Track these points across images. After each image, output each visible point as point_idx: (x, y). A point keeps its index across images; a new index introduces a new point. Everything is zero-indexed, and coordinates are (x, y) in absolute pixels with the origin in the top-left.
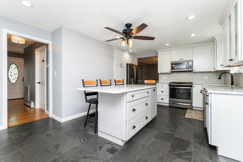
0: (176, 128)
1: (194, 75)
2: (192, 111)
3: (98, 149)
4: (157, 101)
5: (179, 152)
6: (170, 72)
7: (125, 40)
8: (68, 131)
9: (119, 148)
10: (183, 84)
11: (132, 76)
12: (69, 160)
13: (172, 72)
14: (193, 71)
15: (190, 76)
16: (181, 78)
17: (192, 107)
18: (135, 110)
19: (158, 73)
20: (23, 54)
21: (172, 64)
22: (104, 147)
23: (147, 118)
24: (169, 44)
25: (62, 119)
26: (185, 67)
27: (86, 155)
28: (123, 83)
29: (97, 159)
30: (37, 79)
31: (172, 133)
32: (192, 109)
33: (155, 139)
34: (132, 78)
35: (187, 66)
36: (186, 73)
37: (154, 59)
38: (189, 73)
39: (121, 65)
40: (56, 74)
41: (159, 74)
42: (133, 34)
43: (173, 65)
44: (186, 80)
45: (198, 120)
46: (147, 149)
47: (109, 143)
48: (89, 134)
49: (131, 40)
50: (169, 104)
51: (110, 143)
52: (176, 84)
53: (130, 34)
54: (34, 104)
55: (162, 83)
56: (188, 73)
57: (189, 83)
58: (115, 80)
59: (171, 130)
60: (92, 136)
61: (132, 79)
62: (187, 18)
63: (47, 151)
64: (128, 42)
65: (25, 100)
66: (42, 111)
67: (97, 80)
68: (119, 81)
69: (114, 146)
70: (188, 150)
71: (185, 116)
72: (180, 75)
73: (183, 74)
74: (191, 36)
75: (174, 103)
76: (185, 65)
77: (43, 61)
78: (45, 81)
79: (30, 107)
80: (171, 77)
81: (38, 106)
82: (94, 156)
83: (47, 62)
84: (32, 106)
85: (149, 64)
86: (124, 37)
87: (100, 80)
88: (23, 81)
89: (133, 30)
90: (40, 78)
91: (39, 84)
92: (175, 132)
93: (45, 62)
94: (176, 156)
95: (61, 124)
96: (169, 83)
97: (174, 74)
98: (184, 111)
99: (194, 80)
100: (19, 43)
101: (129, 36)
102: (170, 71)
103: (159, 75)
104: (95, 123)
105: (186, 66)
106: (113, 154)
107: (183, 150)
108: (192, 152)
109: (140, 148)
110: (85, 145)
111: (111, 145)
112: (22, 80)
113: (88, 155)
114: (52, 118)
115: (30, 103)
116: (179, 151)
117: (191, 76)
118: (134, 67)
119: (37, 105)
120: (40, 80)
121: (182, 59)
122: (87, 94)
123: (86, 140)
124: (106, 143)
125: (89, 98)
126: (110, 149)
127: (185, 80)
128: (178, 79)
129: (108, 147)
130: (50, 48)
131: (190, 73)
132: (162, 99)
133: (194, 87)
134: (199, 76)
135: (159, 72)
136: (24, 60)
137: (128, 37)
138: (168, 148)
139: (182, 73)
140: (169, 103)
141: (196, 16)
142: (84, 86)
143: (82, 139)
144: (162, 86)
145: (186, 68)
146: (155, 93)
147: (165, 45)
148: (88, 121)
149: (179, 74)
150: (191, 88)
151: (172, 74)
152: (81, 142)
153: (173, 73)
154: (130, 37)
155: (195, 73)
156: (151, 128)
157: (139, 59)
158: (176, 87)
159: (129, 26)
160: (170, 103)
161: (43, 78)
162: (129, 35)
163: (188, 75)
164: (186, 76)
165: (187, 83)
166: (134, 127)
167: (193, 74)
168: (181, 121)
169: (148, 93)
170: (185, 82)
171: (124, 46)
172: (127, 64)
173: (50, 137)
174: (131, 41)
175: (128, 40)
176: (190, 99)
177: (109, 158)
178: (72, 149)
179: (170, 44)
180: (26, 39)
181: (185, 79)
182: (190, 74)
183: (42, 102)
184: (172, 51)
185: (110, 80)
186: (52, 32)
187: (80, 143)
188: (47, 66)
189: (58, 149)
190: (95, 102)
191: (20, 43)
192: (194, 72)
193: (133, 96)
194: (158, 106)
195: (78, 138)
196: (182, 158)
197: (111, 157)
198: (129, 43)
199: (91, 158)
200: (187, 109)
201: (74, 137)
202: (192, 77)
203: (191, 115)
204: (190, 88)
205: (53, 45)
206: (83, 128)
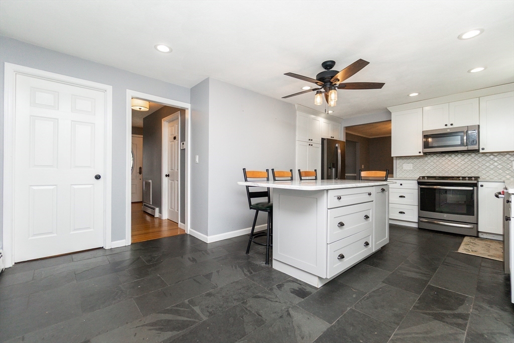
0: (434, 270)
1: (484, 160)
2: (476, 241)
3: (276, 287)
4: (388, 217)
5: (438, 312)
6: (422, 154)
7: (321, 92)
8: (221, 257)
9: (314, 291)
10: (452, 180)
11: (333, 164)
12: (230, 297)
13: (426, 154)
14: (481, 151)
15: (473, 162)
16: (449, 167)
17: (478, 232)
18: (344, 225)
19: (392, 156)
20: (141, 128)
21: (426, 136)
22: (285, 286)
23: (367, 244)
24: (417, 94)
25: (209, 237)
26: (459, 142)
27: (257, 294)
28: (316, 177)
29: (276, 301)
30: (165, 170)
31: (425, 278)
32: (477, 237)
33: (385, 284)
34: (334, 167)
35: (465, 141)
36: (463, 155)
37: (383, 128)
38: (469, 155)
39: (310, 141)
40: (197, 160)
41: (394, 158)
42: (339, 80)
43: (430, 140)
44: (463, 172)
45: (490, 261)
46: (368, 298)
47: (293, 281)
48: (257, 265)
49: (333, 92)
50: (418, 223)
51: (295, 281)
52: (435, 179)
53: (332, 80)
54: (160, 212)
55: (401, 179)
56: (466, 155)
57: (470, 178)
58: (299, 170)
59: (422, 273)
60: (262, 268)
61: (334, 169)
62: (459, 37)
63: (195, 280)
64: (327, 97)
65: (145, 205)
66: (172, 224)
67: (267, 170)
68: (307, 174)
69: (302, 286)
70: (460, 310)
71: (457, 250)
72: (447, 161)
73: (453, 158)
74: (472, 71)
75: (431, 221)
76: (460, 137)
77: (175, 138)
78: (178, 172)
79: (152, 216)
80: (423, 166)
81: (165, 216)
82: (270, 296)
83: (183, 139)
84: (157, 215)
85: (371, 137)
86: (320, 87)
87: (273, 170)
88: (140, 173)
89: (339, 72)
90: (168, 168)
91: (167, 177)
92: (431, 277)
93: (178, 140)
94: (430, 316)
95: (207, 246)
96: (419, 179)
97: (432, 159)
98: (457, 240)
99: (484, 172)
100: (141, 110)
101: (331, 84)
102: (420, 152)
103: (394, 161)
104: (267, 245)
105: (462, 139)
106: (303, 298)
107: (448, 309)
108: (468, 315)
109: (354, 296)
110: (253, 280)
111: (299, 285)
112: (138, 171)
113: (259, 294)
114: (190, 236)
115: (154, 209)
116: (439, 309)
117: (476, 162)
118: (337, 145)
119: (165, 213)
120: (168, 169)
121: (452, 125)
122: (251, 195)
123: (254, 273)
124: (290, 281)
125: (255, 201)
126: (296, 290)
127: (459, 172)
128: (440, 170)
129: (292, 287)
130: (188, 116)
131: (473, 155)
132: (401, 213)
133: (482, 186)
134: (495, 161)
135: (394, 154)
136: (143, 138)
137: (328, 86)
138: (414, 302)
139: (450, 156)
140: (417, 221)
141: (482, 31)
142: (246, 180)
143: (245, 271)
144: (401, 185)
145: (462, 144)
146: (386, 196)
147: (408, 95)
148: (254, 242)
149: (444, 158)
150: (474, 190)
151: (426, 159)
152: (246, 275)
153: (429, 157)
154: (332, 86)
155: (486, 156)
156: (377, 265)
157: (347, 128)
158: (435, 187)
159: (328, 65)
160: (421, 221)
161: (175, 166)
162: (329, 83)
163: (466, 160)
164: (463, 163)
165: (464, 178)
166: (342, 257)
167: (480, 157)
168: (445, 259)
169: (370, 194)
170: (459, 175)
171: (319, 104)
172: (323, 140)
173: (195, 263)
174: (333, 95)
175: (327, 92)
176: (473, 215)
177: (297, 303)
178: (232, 283)
179: (419, 94)
180: (151, 103)
181: (459, 170)
182: (473, 158)
183: (172, 208)
184: (426, 108)
185: (291, 170)
186: (192, 89)
187: (243, 275)
188: (183, 147)
189: (210, 281)
190: (268, 207)
191: (143, 109)
192: (482, 153)
193: (339, 198)
194: (392, 227)
195: (239, 269)
196: (444, 322)
197: (299, 301)
198: (331, 98)
199: (265, 298)
200: (463, 236)
201: (232, 267)
202: (477, 165)
203: (474, 248)
204: (471, 188)
205: (192, 110)
206: (245, 254)
